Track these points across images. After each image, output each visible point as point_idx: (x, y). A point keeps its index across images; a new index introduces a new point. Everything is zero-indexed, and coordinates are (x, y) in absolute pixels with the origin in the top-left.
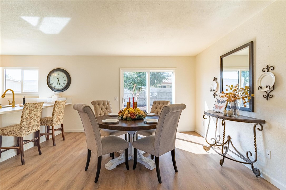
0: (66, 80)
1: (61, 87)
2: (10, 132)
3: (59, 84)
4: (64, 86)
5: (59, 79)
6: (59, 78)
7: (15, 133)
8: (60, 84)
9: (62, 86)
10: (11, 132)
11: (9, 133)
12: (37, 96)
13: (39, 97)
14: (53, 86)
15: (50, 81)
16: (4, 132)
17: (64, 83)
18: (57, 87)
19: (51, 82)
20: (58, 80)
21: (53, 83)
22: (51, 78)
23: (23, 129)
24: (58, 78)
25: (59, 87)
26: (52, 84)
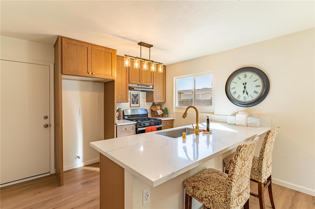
0: (259, 86)
1: (249, 99)
2: (207, 199)
3: (245, 93)
4: (255, 96)
5: (247, 86)
6: (246, 83)
7: (216, 204)
8: (247, 94)
9: (252, 96)
10: (209, 199)
11: (204, 199)
12: (212, 111)
13: (214, 113)
14: (235, 96)
15: (230, 89)
16: (197, 193)
17: (255, 92)
18: (241, 99)
19: (232, 91)
20: (245, 87)
21: (236, 92)
22: (232, 85)
23: (232, 204)
24: (243, 84)
25: (245, 98)
26: (234, 93)
